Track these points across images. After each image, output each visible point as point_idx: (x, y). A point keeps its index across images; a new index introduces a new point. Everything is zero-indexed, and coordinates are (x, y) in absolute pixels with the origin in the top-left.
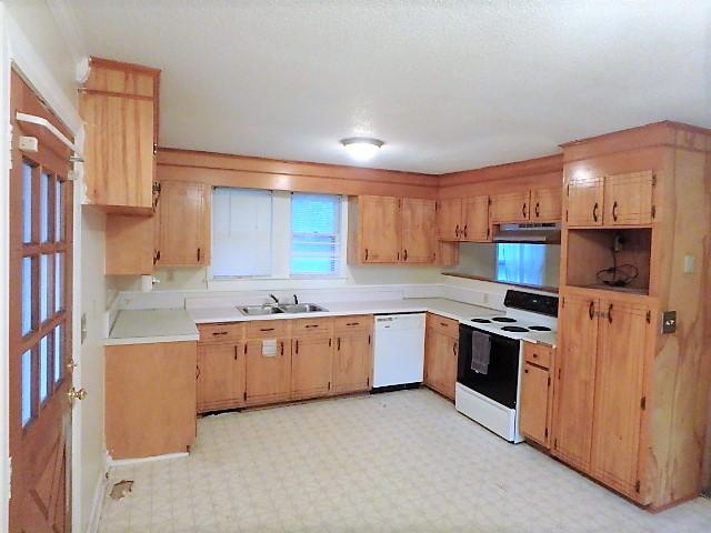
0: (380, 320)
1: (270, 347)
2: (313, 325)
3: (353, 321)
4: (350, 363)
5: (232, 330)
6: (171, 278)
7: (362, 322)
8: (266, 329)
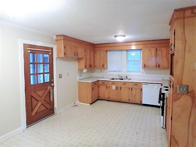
0: (143, 84)
1: (114, 87)
2: (125, 83)
3: (136, 84)
4: (135, 95)
5: (106, 83)
6: (101, 71)
7: (139, 84)
8: (114, 83)
